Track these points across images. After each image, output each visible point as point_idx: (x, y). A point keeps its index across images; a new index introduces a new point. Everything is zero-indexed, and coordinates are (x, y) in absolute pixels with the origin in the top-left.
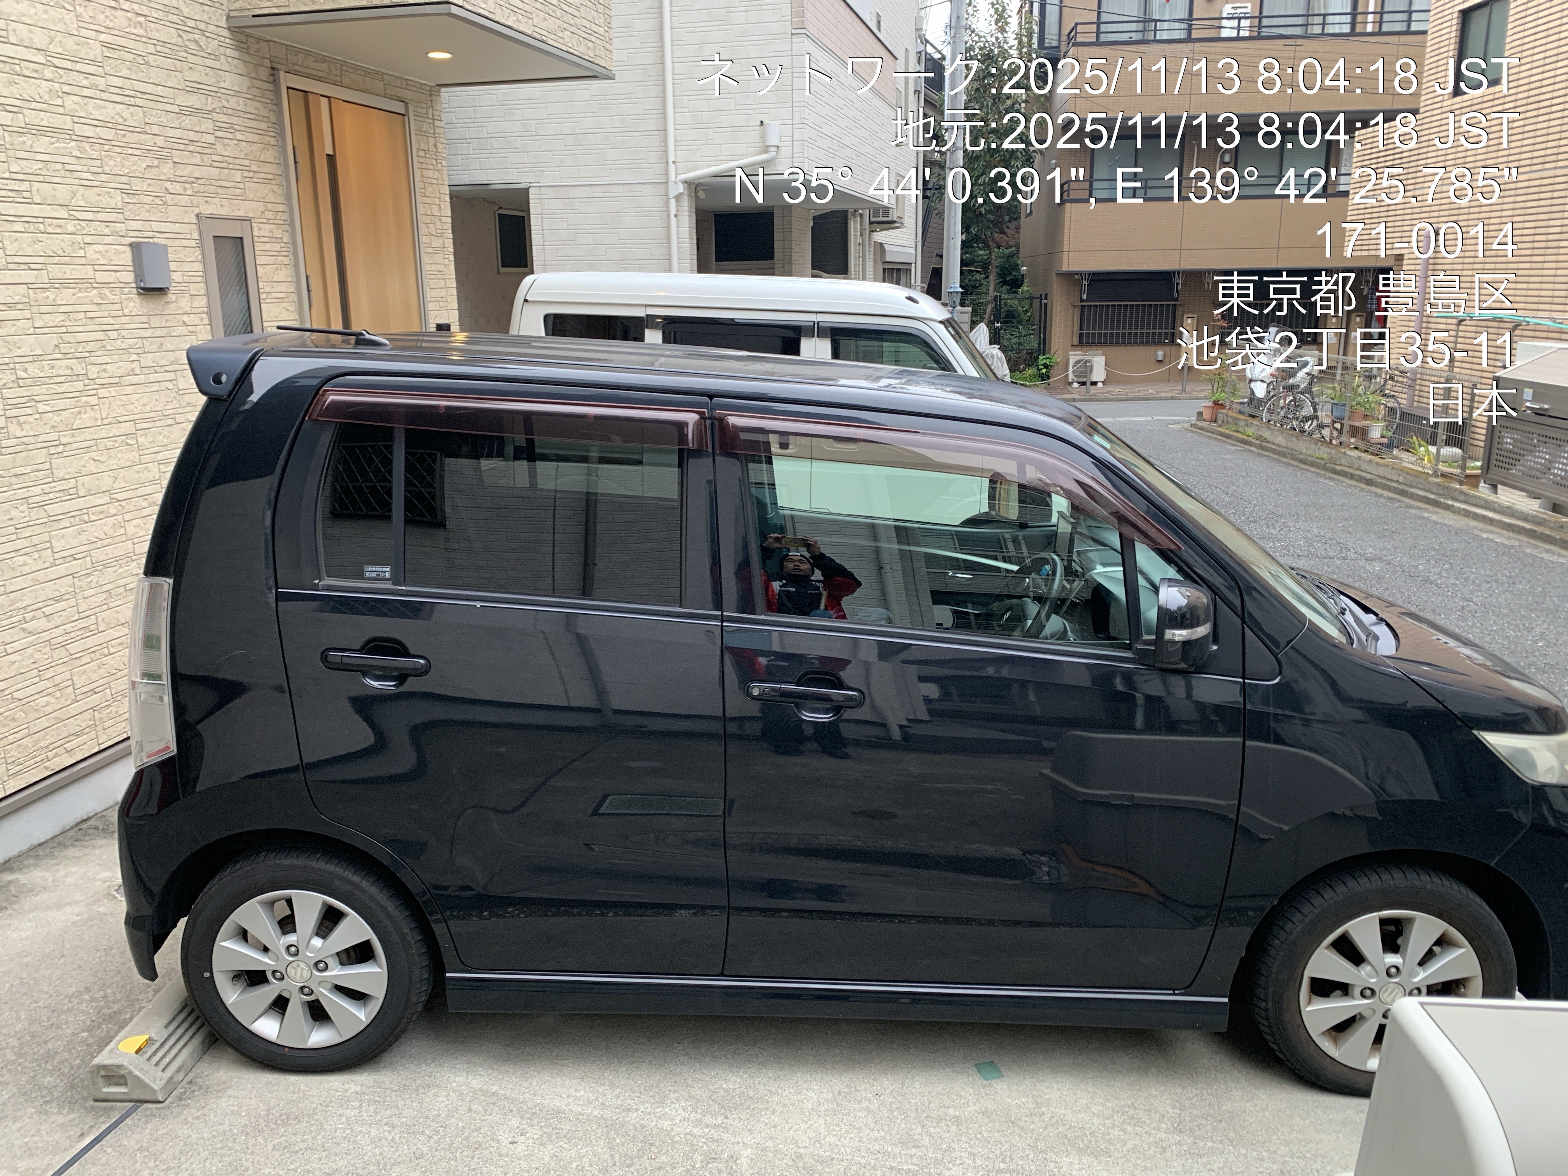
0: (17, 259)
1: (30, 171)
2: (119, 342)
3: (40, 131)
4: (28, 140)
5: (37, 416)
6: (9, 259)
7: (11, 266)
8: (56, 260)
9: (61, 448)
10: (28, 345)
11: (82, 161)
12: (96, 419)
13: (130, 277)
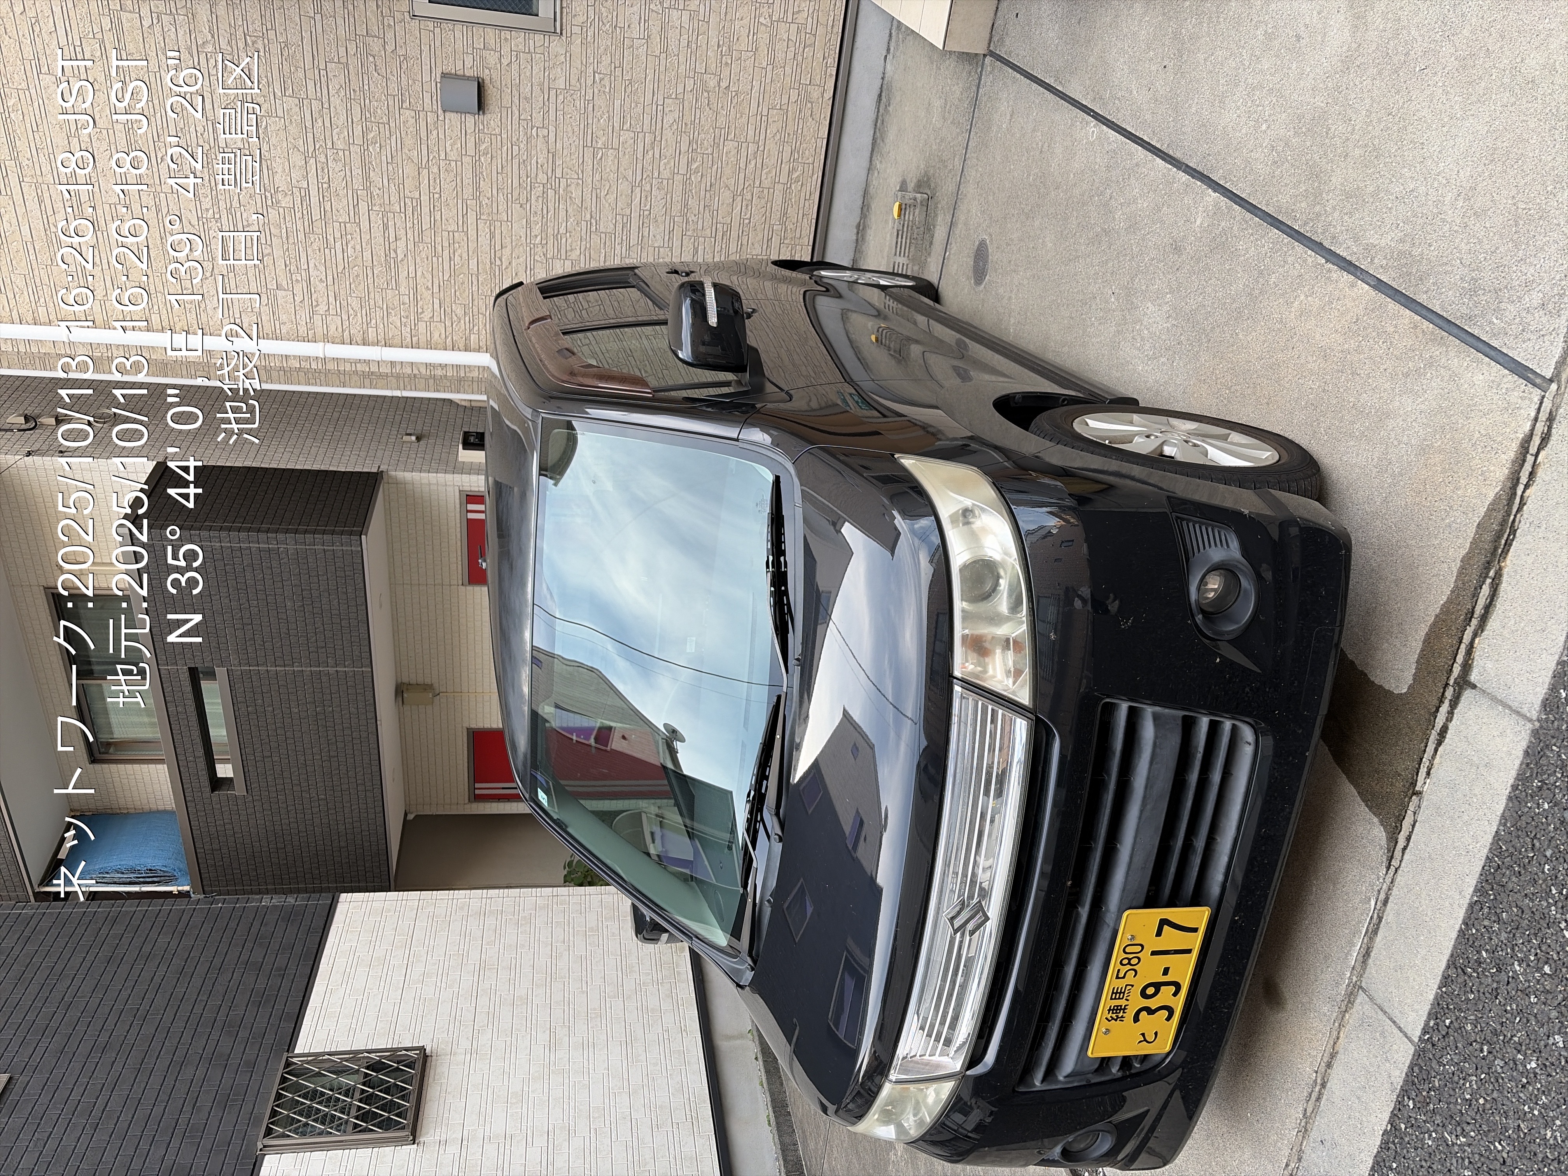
0: (460, 223)
1: (397, 195)
2: (522, 146)
3: (367, 178)
4: (376, 192)
5: (568, 234)
6: (460, 229)
7: (465, 230)
8: (459, 190)
9: (593, 221)
10: (518, 228)
11: (383, 144)
12: (578, 184)
13: (470, 119)
